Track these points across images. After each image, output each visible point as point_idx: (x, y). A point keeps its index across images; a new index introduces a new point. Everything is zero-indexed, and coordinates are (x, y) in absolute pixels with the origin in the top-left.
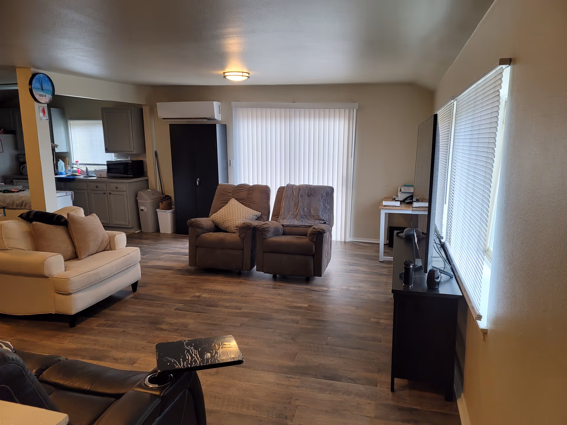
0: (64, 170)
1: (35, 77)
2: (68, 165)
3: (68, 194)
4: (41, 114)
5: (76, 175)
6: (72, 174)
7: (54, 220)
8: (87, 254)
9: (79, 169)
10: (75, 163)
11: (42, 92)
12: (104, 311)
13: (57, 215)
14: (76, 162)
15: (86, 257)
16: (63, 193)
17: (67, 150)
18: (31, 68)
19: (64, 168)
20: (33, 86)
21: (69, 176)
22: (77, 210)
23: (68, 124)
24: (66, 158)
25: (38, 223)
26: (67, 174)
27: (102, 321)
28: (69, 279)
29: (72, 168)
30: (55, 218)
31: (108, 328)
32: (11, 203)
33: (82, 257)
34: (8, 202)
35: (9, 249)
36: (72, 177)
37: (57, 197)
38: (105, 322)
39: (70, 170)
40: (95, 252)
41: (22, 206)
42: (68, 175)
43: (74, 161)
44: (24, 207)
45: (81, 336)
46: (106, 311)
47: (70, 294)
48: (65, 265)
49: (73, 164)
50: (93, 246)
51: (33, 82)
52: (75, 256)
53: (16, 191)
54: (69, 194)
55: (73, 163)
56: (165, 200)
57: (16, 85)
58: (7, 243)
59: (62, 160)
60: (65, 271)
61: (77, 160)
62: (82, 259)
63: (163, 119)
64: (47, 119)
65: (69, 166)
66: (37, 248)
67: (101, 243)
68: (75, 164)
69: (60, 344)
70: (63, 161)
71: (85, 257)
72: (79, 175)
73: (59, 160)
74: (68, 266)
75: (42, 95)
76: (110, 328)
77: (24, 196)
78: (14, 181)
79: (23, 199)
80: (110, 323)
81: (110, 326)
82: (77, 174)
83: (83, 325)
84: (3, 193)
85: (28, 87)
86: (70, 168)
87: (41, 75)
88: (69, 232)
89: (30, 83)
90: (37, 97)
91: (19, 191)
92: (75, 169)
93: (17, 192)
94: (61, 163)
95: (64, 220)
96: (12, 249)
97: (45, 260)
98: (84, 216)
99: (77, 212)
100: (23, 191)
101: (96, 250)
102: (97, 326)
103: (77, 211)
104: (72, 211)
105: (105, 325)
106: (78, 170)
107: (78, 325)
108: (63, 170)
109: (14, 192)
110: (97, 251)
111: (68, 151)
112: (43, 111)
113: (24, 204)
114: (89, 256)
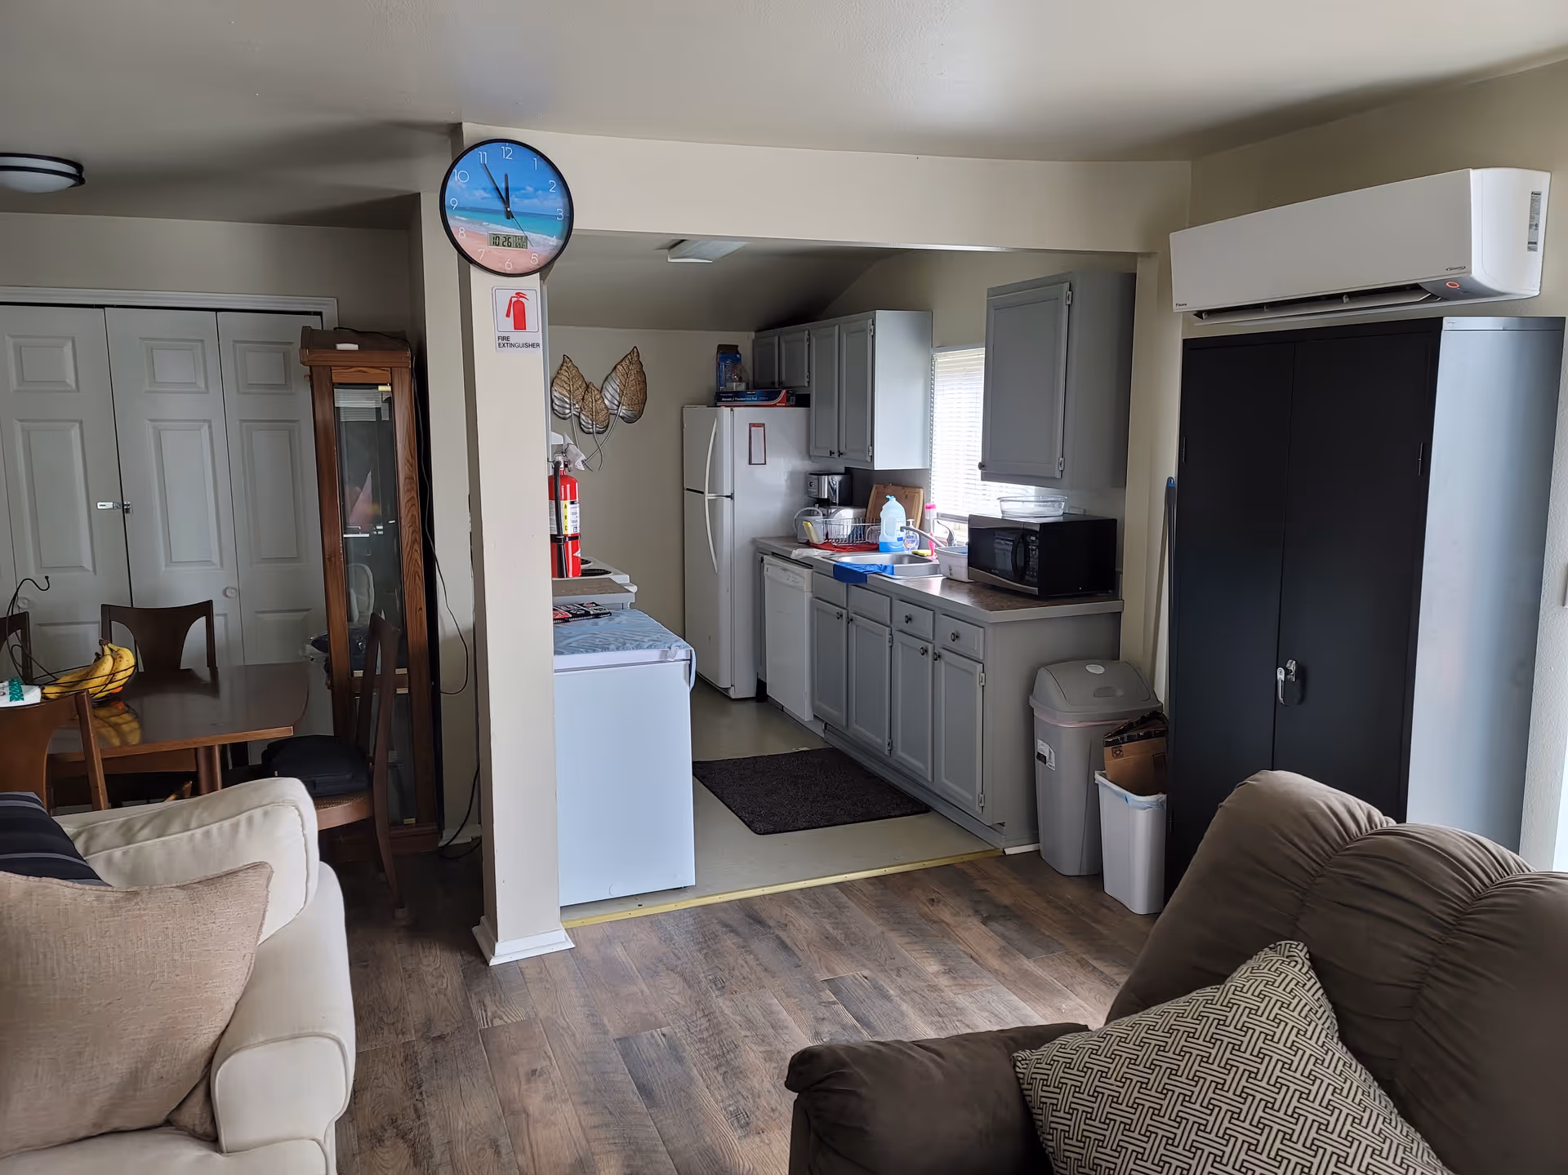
4: (505, 322)
6: (913, 554)
26: (903, 550)
42: (903, 553)
51: (457, 181)
56: (1131, 739)
59: (896, 499)
63: (1199, 314)
70: (902, 500)
73: (889, 498)
75: (507, 237)
82: (927, 553)
87: (504, 148)
90: (472, 246)
94: (892, 510)
111: (928, 467)
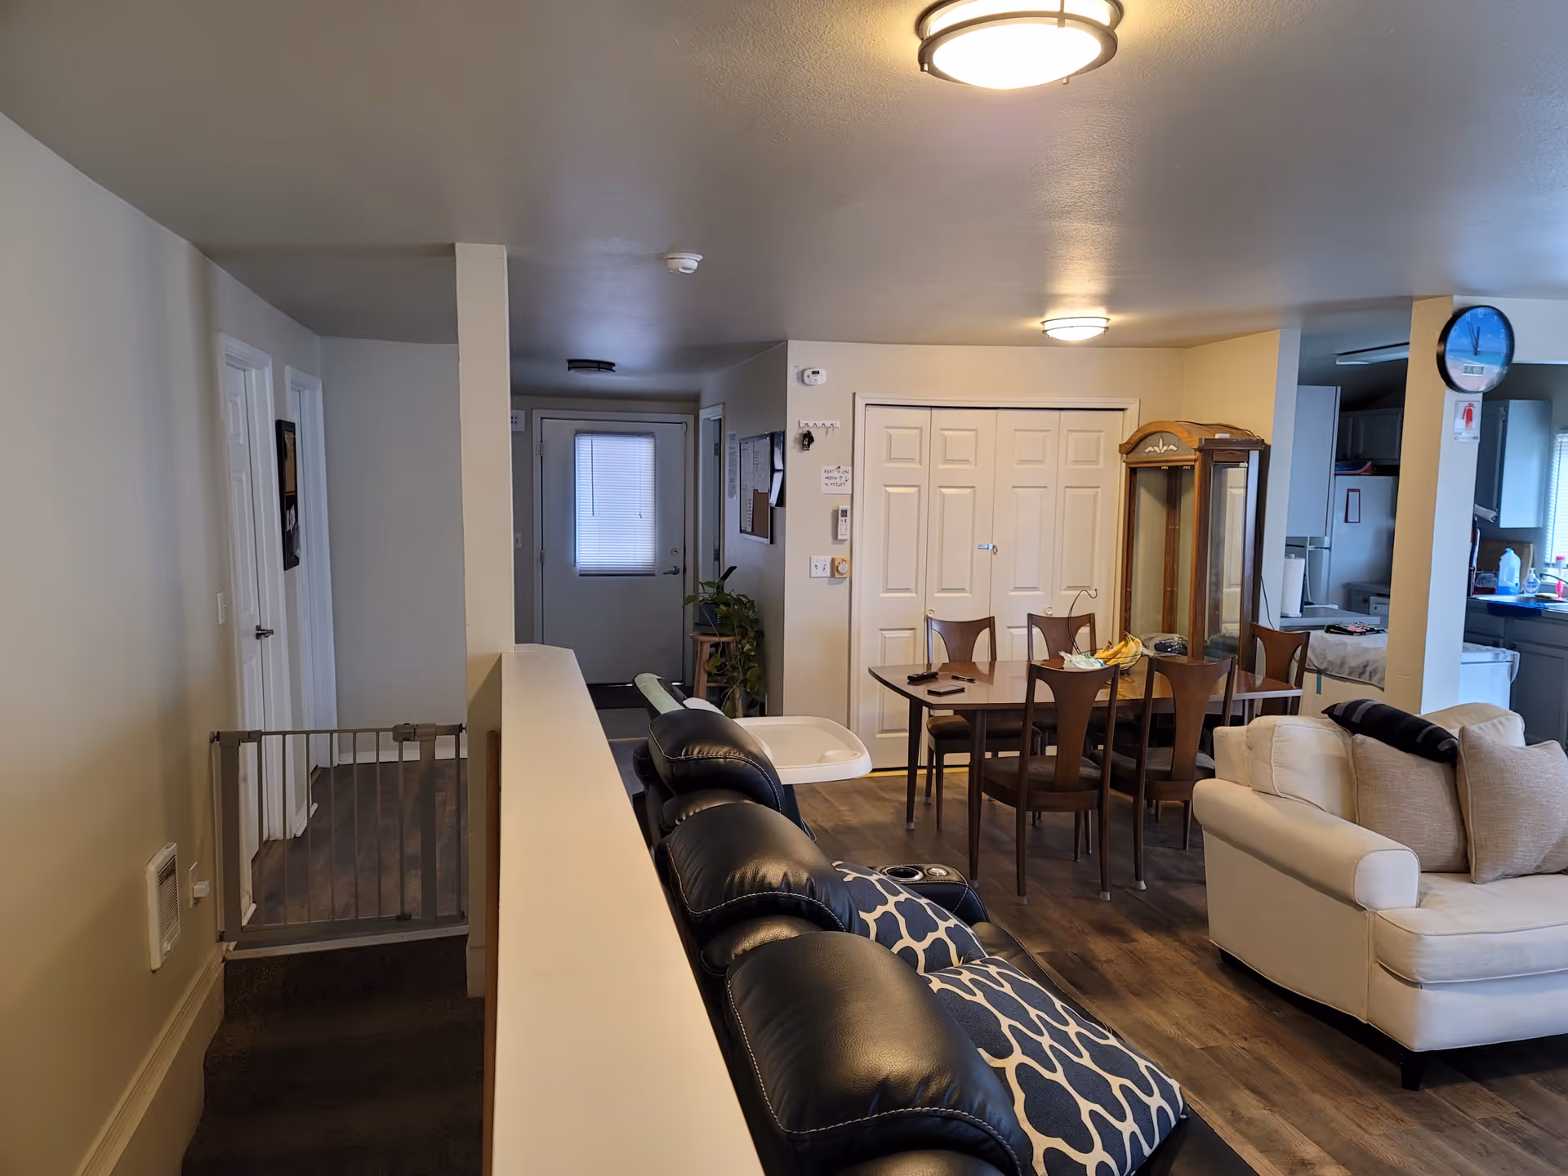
0: (1517, 580)
1: (1463, 317)
2: (1532, 566)
3: (1501, 656)
4: (1460, 423)
5: (1549, 600)
6: (1537, 596)
7: (1419, 739)
8: (1499, 873)
9: (1563, 583)
10: (1554, 561)
11: (1475, 360)
12: (1523, 1078)
13: (1431, 727)
14: (1558, 559)
15: (1497, 879)
16: (1486, 654)
17: (1538, 521)
18: (1452, 295)
19: (1517, 574)
20: (1448, 344)
21: (1528, 599)
22: (1503, 719)
23: (1554, 443)
24: (1529, 547)
25: (1371, 740)
26: (1523, 593)
27: (1508, 1113)
28: (1418, 937)
29: (1541, 575)
30: (1424, 732)
31: (1518, 1149)
32: (1338, 662)
33: (1485, 876)
34: (1330, 659)
35: (1280, 795)
36: (1532, 605)
37: (1463, 663)
38: (1517, 1121)
39: (1535, 581)
40: (1530, 870)
41: (1364, 676)
42: (1526, 595)
43: (1550, 557)
44: (1368, 678)
45: (1426, 1132)
46: (1532, 1082)
47: (1417, 983)
48: (1421, 884)
49: (1547, 565)
50: (1526, 852)
51: (1453, 333)
52: (1461, 867)
53: (1358, 630)
54: (1505, 657)
55: (1548, 561)
57: (1406, 346)
58: (1280, 779)
59: (1515, 553)
60: (1419, 906)
61: (1560, 555)
62: (1484, 882)
64: (1475, 438)
65: (1533, 569)
66: (1354, 814)
67: (1558, 845)
68: (1553, 565)
69: (1358, 1130)
70: (1519, 553)
71: (1491, 877)
72: (1560, 599)
73: (1506, 552)
74: (1431, 892)
75: (1472, 368)
76: (1526, 1154)
77: (1374, 649)
78: (1372, 599)
79: (1370, 657)
80: (1532, 1132)
81: (1530, 1145)
82: (1553, 596)
83: (1440, 1096)
84: (1326, 632)
85: (1434, 348)
86: (1534, 576)
87: (1480, 310)
88: (1456, 786)
89: (1444, 337)
90: (1454, 374)
91: (1367, 631)
92: (1549, 580)
93: (1362, 634)
94: (1510, 561)
95: (1447, 747)
96: (1288, 796)
97: (1361, 858)
98: (1521, 742)
99: (1500, 727)
100: (1378, 632)
101: (1537, 863)
102: (1487, 1123)
103: (1501, 723)
104: (1487, 721)
105: (1511, 1131)
106: (1559, 584)
107: (1427, 1088)
108: (1511, 580)
109: (1351, 633)
110: (1538, 867)
111: (1541, 526)
112: (1468, 415)
113: (1369, 669)
114: (1506, 876)
